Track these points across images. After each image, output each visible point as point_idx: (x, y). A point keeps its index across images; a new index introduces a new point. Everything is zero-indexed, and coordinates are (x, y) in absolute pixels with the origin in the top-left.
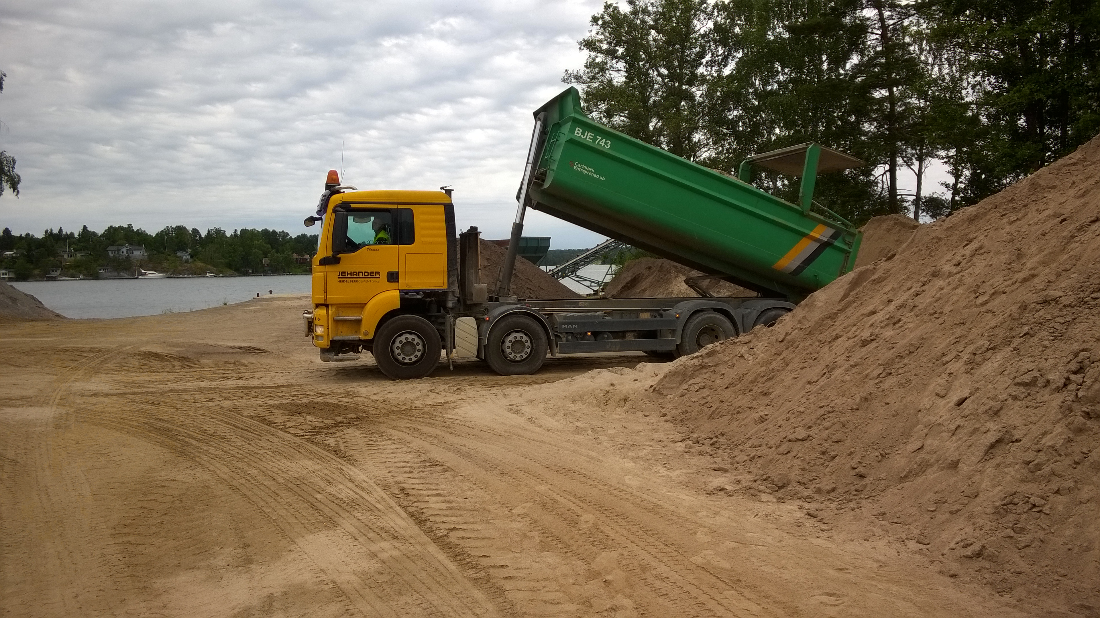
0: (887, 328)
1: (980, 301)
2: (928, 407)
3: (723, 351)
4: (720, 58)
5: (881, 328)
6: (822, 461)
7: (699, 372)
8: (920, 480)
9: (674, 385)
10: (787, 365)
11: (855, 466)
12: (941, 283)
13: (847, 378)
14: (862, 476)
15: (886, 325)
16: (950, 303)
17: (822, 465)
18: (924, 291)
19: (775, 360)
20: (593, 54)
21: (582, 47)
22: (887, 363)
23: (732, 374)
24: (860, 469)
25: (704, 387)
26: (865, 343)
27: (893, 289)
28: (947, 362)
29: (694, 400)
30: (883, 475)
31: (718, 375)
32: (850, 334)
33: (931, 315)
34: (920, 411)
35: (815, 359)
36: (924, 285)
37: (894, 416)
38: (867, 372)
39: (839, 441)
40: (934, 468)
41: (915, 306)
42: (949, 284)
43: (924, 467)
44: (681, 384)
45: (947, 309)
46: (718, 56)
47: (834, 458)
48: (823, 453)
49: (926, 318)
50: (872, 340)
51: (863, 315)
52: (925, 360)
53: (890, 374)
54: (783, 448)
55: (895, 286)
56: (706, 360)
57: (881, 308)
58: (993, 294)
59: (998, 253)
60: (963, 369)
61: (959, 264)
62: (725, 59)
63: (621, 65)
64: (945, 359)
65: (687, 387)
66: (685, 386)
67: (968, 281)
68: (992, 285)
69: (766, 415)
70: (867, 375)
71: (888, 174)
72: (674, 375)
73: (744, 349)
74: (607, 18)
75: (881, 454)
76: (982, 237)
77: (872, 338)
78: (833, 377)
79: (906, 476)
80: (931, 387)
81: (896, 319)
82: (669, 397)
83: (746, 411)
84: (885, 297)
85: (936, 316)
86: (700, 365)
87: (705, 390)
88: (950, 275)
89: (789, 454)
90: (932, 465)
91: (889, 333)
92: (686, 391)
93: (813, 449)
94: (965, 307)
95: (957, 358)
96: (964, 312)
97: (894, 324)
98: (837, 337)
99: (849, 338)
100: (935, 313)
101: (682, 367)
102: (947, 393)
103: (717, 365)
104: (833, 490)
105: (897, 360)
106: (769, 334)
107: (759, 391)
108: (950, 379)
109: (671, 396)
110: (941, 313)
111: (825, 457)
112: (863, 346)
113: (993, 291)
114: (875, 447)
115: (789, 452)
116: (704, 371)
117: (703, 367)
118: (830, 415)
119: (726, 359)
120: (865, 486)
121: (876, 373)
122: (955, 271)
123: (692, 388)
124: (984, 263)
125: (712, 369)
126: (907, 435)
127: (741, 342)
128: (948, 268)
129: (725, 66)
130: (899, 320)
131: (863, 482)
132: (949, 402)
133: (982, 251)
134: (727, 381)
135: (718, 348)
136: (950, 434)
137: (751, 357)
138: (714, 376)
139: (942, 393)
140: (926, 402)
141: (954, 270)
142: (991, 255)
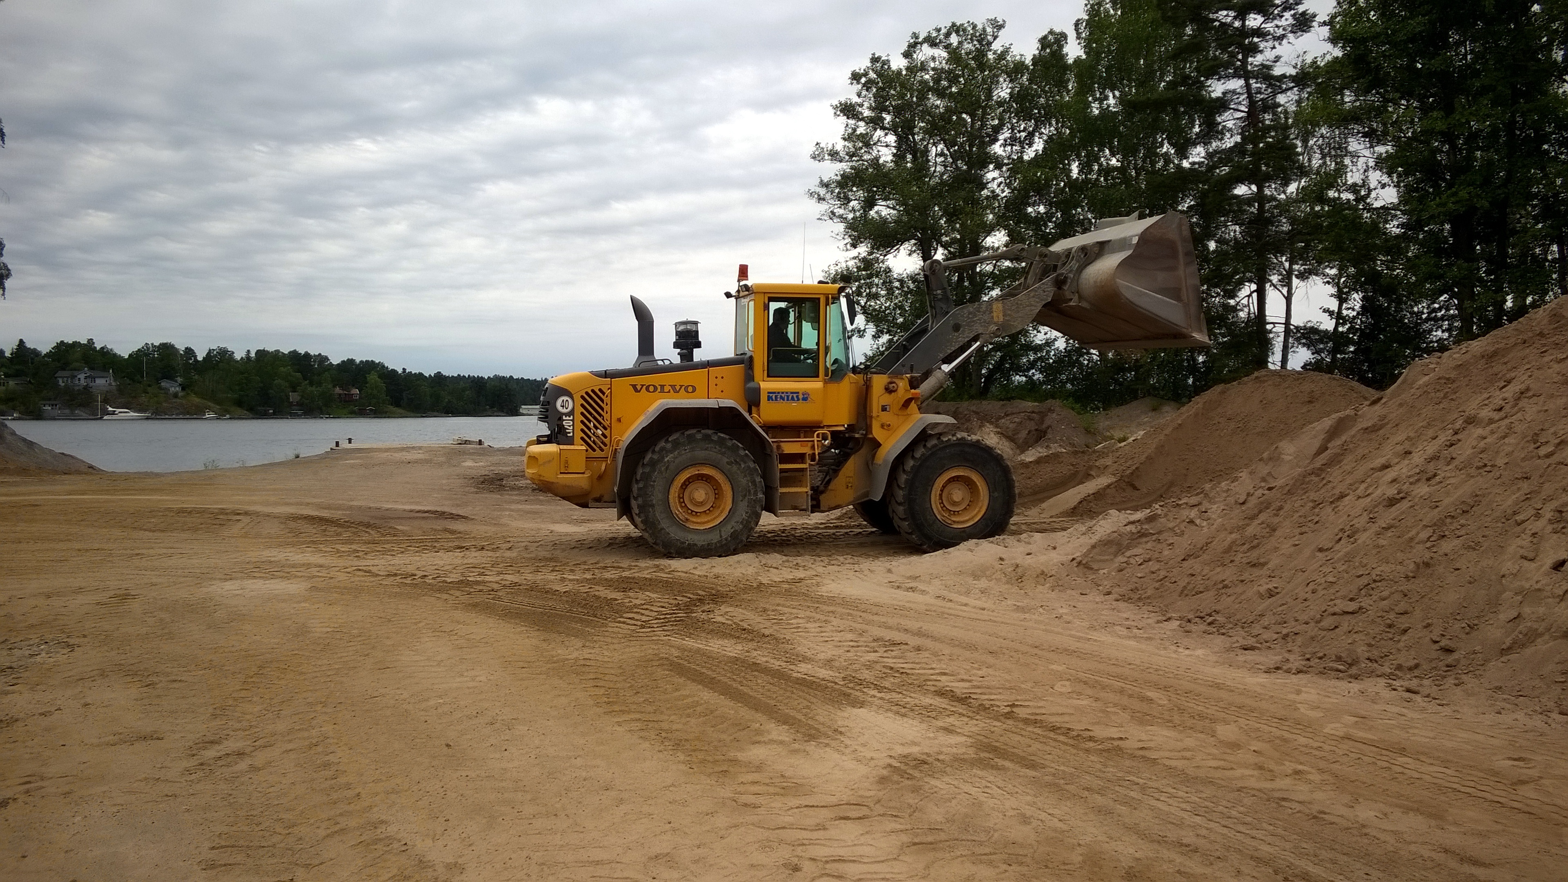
0: (1420, 484)
1: (1543, 451)
2: (1515, 571)
3: (1166, 515)
4: (1023, 134)
5: (1411, 484)
6: (1390, 636)
7: (1137, 541)
8: (1528, 651)
9: (1106, 557)
10: (1274, 530)
11: (1438, 639)
12: (1479, 431)
13: (1382, 542)
14: (1448, 651)
15: (1418, 480)
16: (1503, 454)
17: (1391, 639)
18: (1459, 440)
19: (1248, 525)
20: (852, 122)
21: (838, 113)
22: (1435, 524)
23: (1183, 544)
24: (1444, 643)
25: (1150, 560)
26: (1392, 502)
27: (1409, 438)
28: (1523, 522)
29: (1139, 575)
30: (1478, 648)
31: (1164, 545)
32: (1360, 492)
33: (1478, 468)
34: (1503, 576)
35: (1317, 522)
36: (1456, 433)
37: (1470, 583)
38: (1410, 535)
39: (1406, 613)
40: (1546, 637)
41: (1452, 458)
42: (1492, 432)
43: (1532, 636)
44: (1115, 556)
45: (1500, 461)
46: (1020, 132)
47: (1405, 631)
48: (1390, 626)
49: (1473, 471)
50: (1402, 498)
51: (1372, 469)
52: (1489, 519)
53: (1443, 536)
54: (1328, 622)
55: (1412, 434)
56: (1146, 526)
57: (1397, 460)
58: (1559, 444)
59: (1552, 396)
60: (1550, 528)
61: (1501, 409)
62: (1031, 135)
63: (891, 139)
64: (1519, 518)
65: (1125, 559)
66: (1121, 559)
67: (1519, 428)
68: (1555, 433)
69: (1276, 588)
70: (1412, 539)
71: (1255, 295)
72: (1105, 545)
73: (1193, 514)
74: (872, 75)
75: (1469, 626)
76: (1525, 377)
77: (1401, 495)
78: (1359, 542)
79: (1509, 648)
80: (1511, 549)
81: (1430, 474)
82: (1102, 572)
83: (1236, 586)
84: (1399, 448)
85: (1487, 469)
86: (1139, 532)
87: (1150, 563)
88: (1491, 421)
89: (1337, 630)
90: (1541, 635)
91: (1423, 490)
92: (1125, 565)
93: (1373, 622)
94: (1523, 460)
95: (1538, 516)
96: (1523, 464)
97: (1428, 479)
98: (1342, 496)
99: (1359, 497)
100: (1485, 465)
101: (1116, 534)
102: (1537, 555)
103: (1160, 532)
104: (1417, 666)
105: (1448, 520)
106: (1225, 495)
107: (1245, 560)
108: (1535, 540)
109: (1105, 571)
110: (1493, 466)
111: (1392, 630)
112: (1392, 505)
113: (1557, 441)
114: (1458, 617)
115: (1336, 627)
116: (1144, 539)
117: (1142, 535)
118: (1378, 584)
119: (1171, 525)
120: (1458, 661)
121: (1424, 535)
122: (1497, 418)
123: (1132, 561)
124: (1535, 408)
125: (1154, 537)
126: (1494, 604)
127: (1186, 504)
128: (1485, 413)
129: (1030, 145)
130: (1435, 475)
131: (1455, 656)
132: (1542, 566)
133: (1530, 394)
134: (1180, 552)
135: (1159, 512)
136: (1558, 600)
137: (1205, 523)
138: (1160, 546)
139: (1531, 555)
140: (1509, 566)
141: (1496, 416)
142: (1542, 398)
